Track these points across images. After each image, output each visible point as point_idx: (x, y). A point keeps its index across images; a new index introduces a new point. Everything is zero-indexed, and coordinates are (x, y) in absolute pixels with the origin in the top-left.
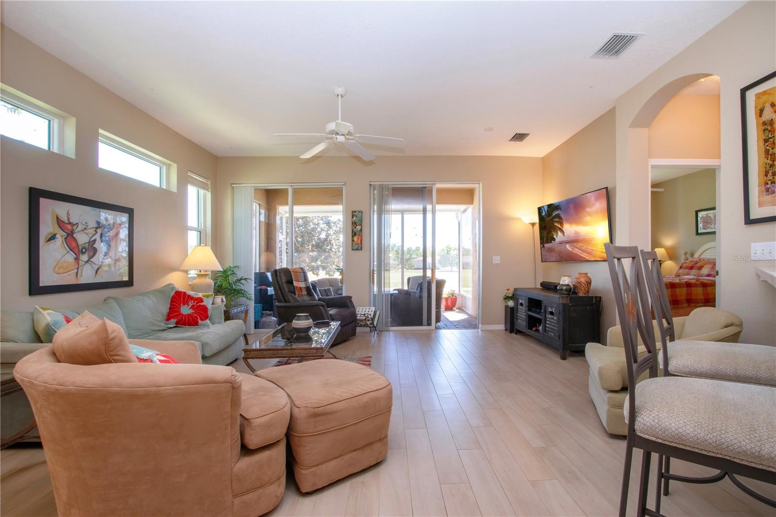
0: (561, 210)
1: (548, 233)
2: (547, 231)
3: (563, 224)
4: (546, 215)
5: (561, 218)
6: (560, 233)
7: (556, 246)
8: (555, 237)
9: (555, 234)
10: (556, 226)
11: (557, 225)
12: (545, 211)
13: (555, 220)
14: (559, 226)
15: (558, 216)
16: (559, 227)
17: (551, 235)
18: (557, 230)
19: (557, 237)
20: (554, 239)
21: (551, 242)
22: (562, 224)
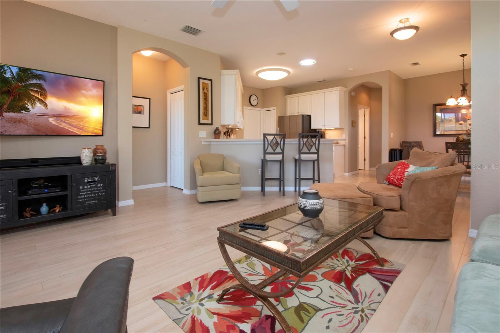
0: (45, 80)
1: (14, 100)
2: (12, 98)
3: (46, 96)
4: (13, 77)
5: (45, 90)
6: (38, 105)
7: (31, 118)
8: (29, 106)
9: (28, 104)
10: (33, 96)
11: (36, 95)
12: (12, 72)
13: (32, 89)
14: (40, 97)
15: (40, 86)
16: (37, 98)
17: (20, 104)
18: (34, 100)
19: (33, 107)
20: (28, 110)
21: (20, 111)
22: (44, 95)
